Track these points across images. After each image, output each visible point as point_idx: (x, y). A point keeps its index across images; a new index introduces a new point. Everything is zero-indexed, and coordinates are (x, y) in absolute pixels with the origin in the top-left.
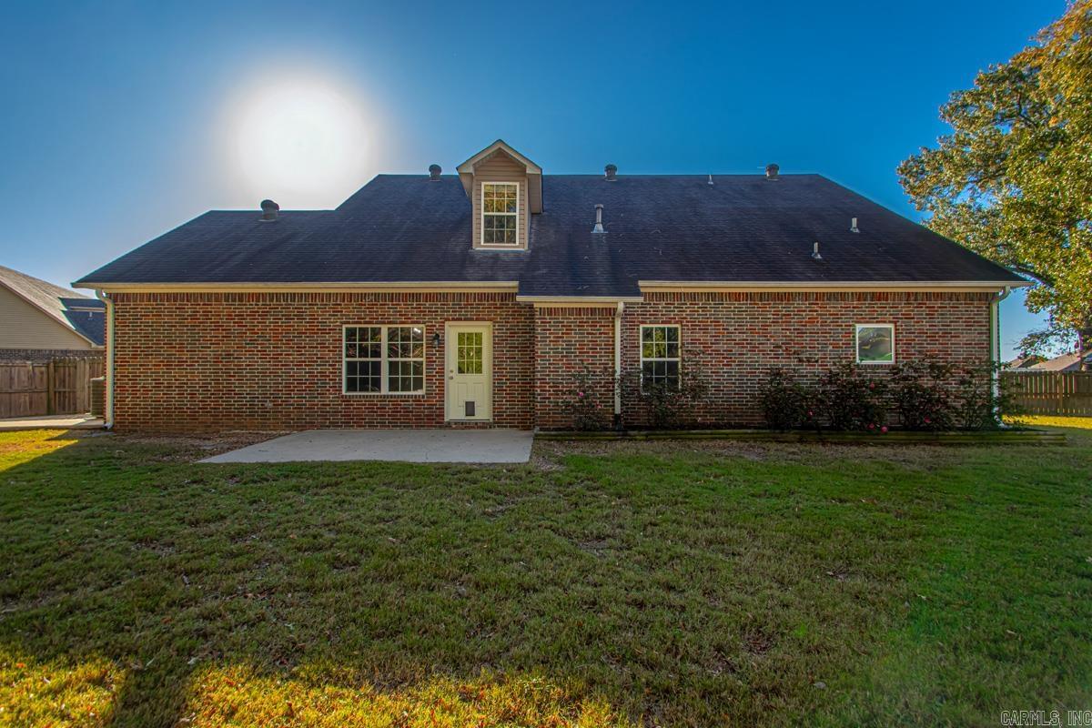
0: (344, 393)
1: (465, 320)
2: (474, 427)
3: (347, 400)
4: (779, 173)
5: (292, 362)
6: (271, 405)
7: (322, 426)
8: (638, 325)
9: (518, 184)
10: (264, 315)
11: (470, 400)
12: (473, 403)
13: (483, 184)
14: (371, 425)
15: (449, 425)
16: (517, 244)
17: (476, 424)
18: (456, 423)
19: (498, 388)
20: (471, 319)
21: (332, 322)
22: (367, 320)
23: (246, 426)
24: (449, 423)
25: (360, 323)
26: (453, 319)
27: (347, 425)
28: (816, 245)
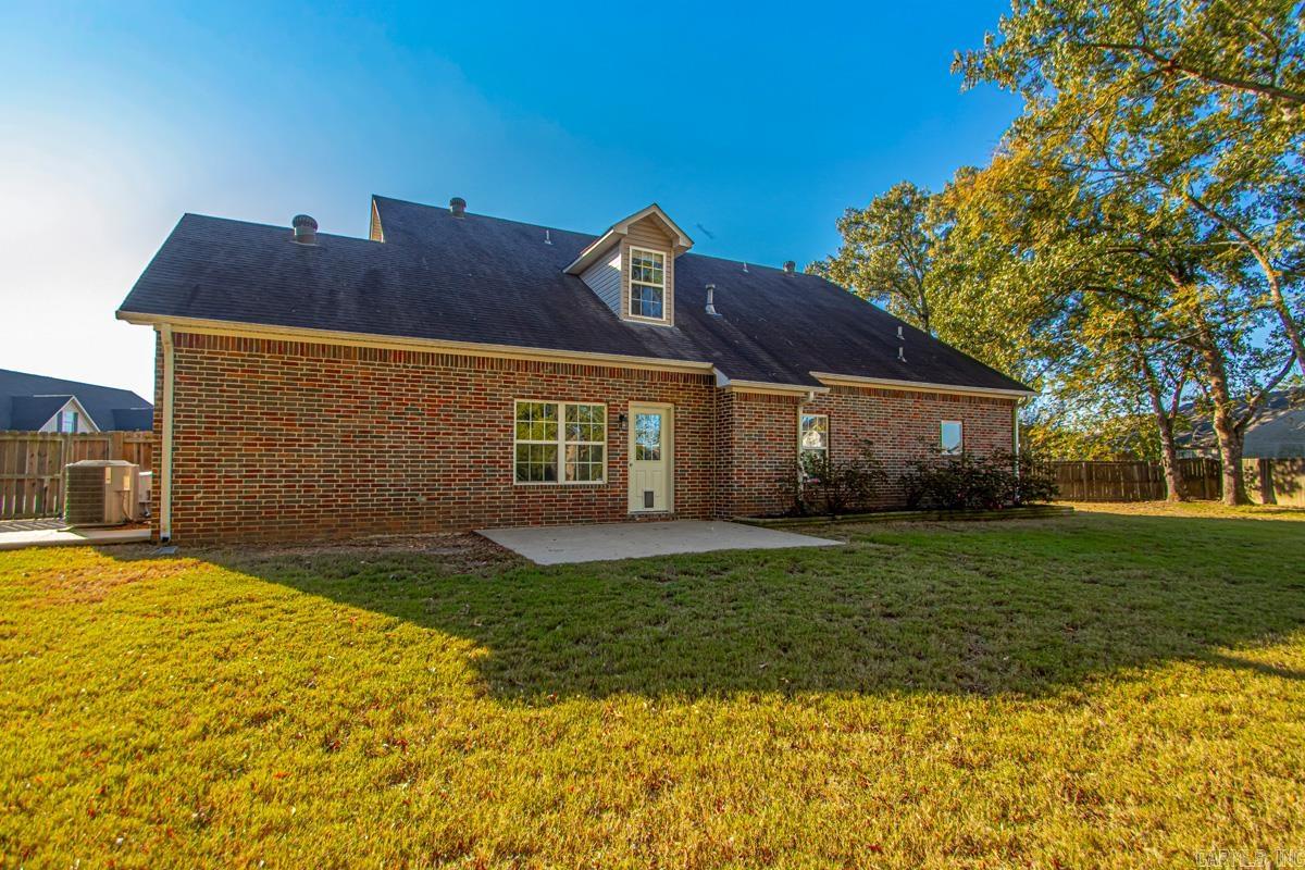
0: (515, 483)
1: (650, 400)
2: (657, 520)
3: (520, 491)
4: (796, 270)
5: (452, 443)
6: (424, 499)
9: (664, 254)
10: (416, 380)
11: (649, 489)
12: (652, 493)
13: (631, 248)
14: (550, 522)
15: (632, 519)
16: (664, 319)
17: (660, 515)
18: (640, 516)
19: (679, 476)
20: (655, 400)
21: (503, 394)
22: (545, 395)
23: (390, 529)
24: (633, 516)
25: (536, 398)
26: (638, 399)
27: (521, 522)
28: (901, 350)
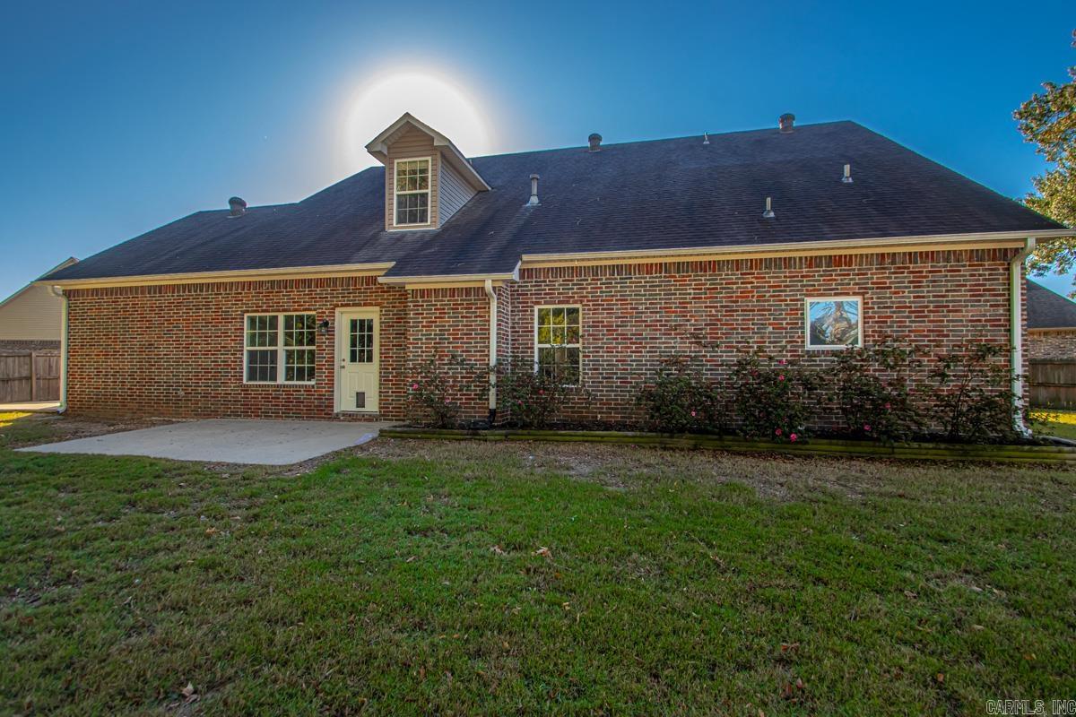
0: (245, 382)
1: (354, 305)
2: (360, 420)
3: (246, 389)
4: (795, 124)
5: (200, 351)
6: (183, 393)
7: (225, 415)
8: (532, 307)
9: (429, 159)
10: (179, 305)
11: (360, 391)
12: (364, 393)
13: (396, 161)
14: (266, 415)
15: (337, 417)
16: (429, 223)
17: (363, 416)
18: (344, 415)
19: (384, 379)
20: (359, 305)
21: (235, 311)
22: (264, 308)
23: (163, 414)
24: (337, 414)
25: (257, 311)
26: (342, 306)
27: (246, 414)
28: (769, 200)
